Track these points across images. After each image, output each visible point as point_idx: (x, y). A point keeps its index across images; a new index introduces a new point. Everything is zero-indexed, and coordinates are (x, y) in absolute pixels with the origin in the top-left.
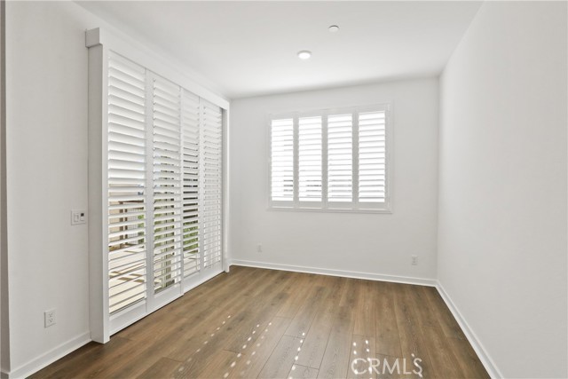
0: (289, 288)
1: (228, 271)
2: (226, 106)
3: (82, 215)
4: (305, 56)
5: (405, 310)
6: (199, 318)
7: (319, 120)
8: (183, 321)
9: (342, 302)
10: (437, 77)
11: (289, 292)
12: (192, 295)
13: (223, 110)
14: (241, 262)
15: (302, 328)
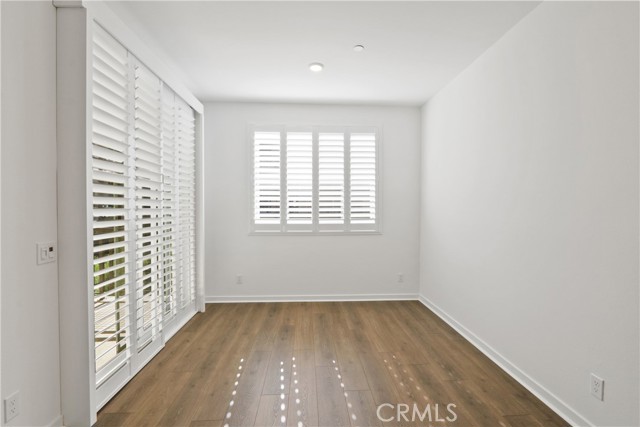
0: (288, 320)
1: (203, 310)
2: (200, 108)
3: (51, 249)
4: (316, 68)
5: (407, 323)
6: (206, 367)
7: (309, 137)
8: (187, 376)
9: (350, 326)
10: (419, 109)
11: (292, 324)
12: (176, 344)
13: (196, 114)
14: (215, 299)
15: (329, 356)
